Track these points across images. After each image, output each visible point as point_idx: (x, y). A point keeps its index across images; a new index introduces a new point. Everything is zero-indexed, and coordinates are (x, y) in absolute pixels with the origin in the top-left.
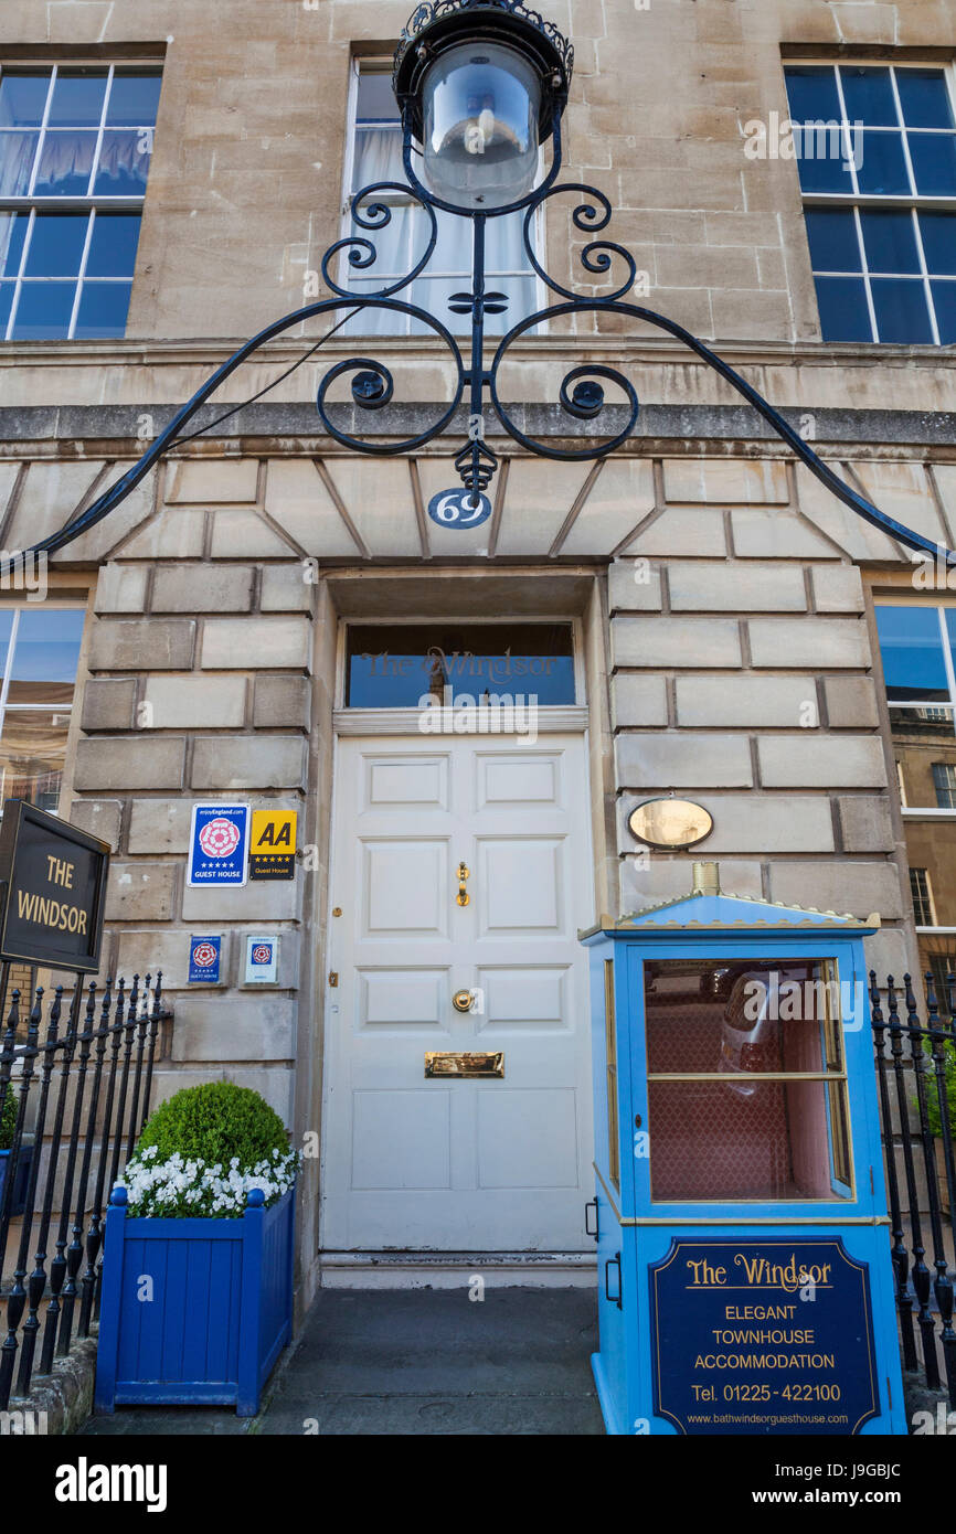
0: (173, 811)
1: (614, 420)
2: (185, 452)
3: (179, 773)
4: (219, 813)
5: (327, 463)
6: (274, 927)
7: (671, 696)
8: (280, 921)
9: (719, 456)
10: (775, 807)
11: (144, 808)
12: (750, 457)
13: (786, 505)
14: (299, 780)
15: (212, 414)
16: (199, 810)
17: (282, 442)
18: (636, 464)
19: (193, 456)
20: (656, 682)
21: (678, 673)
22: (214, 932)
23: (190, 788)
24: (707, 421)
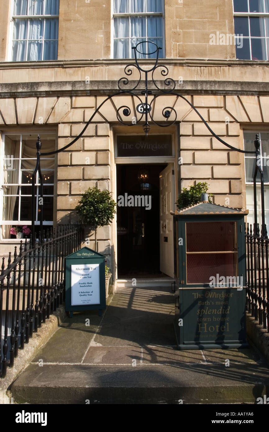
0: (80, 184)
3: (81, 175)
5: (112, 97)
7: (194, 156)
9: (207, 94)
11: (74, 183)
13: (223, 107)
14: (108, 177)
15: (83, 84)
18: (186, 96)
20: (190, 153)
21: (195, 151)
23: (84, 179)
24: (204, 85)
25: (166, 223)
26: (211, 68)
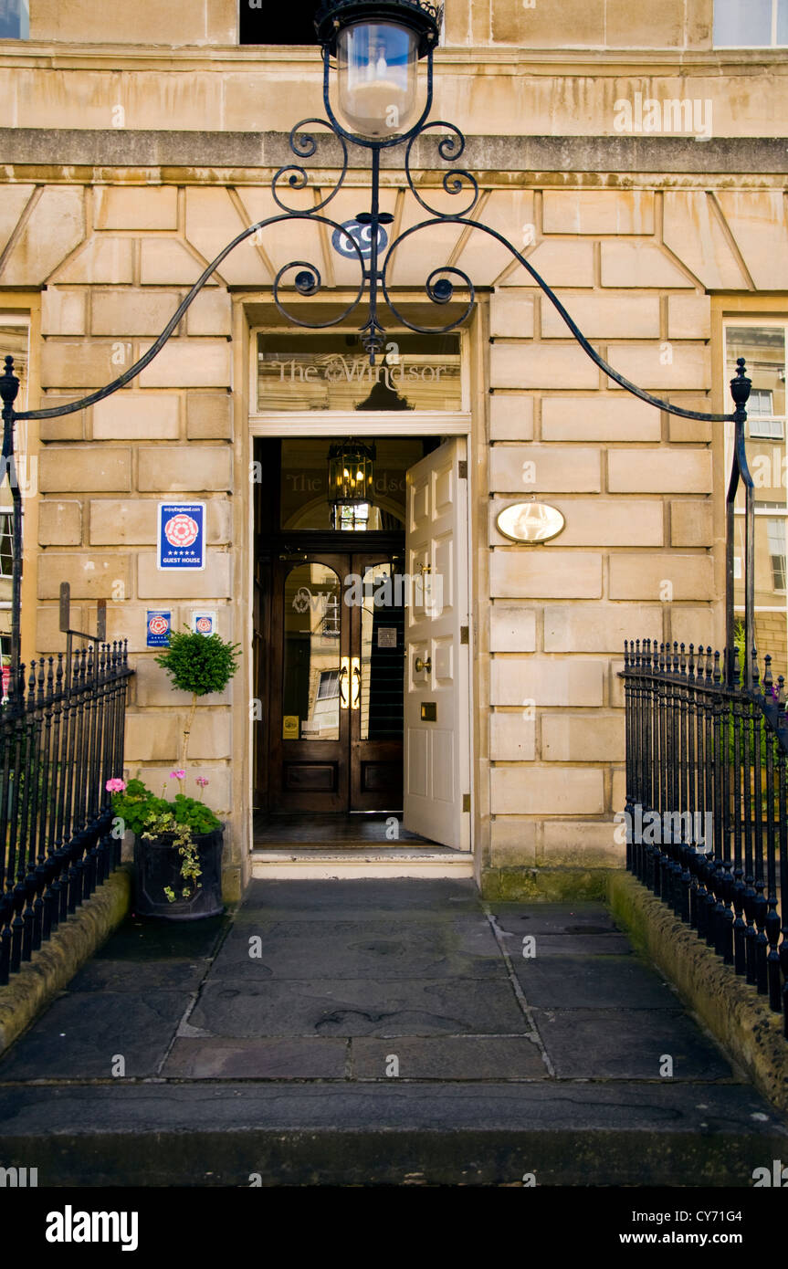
0: (124, 510)
1: (500, 153)
2: (110, 179)
3: (127, 477)
4: (180, 510)
5: (239, 190)
6: (212, 603)
7: (537, 414)
8: (216, 599)
9: (594, 187)
10: (618, 509)
11: (101, 507)
12: (622, 188)
13: (652, 235)
14: (227, 485)
15: (133, 142)
16: (163, 507)
17: (198, 171)
18: (518, 195)
19: (116, 183)
20: (525, 401)
21: (545, 393)
22: (165, 608)
23: (137, 490)
24: (586, 153)
25: (430, 653)
26: (615, 86)
